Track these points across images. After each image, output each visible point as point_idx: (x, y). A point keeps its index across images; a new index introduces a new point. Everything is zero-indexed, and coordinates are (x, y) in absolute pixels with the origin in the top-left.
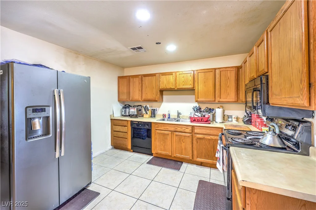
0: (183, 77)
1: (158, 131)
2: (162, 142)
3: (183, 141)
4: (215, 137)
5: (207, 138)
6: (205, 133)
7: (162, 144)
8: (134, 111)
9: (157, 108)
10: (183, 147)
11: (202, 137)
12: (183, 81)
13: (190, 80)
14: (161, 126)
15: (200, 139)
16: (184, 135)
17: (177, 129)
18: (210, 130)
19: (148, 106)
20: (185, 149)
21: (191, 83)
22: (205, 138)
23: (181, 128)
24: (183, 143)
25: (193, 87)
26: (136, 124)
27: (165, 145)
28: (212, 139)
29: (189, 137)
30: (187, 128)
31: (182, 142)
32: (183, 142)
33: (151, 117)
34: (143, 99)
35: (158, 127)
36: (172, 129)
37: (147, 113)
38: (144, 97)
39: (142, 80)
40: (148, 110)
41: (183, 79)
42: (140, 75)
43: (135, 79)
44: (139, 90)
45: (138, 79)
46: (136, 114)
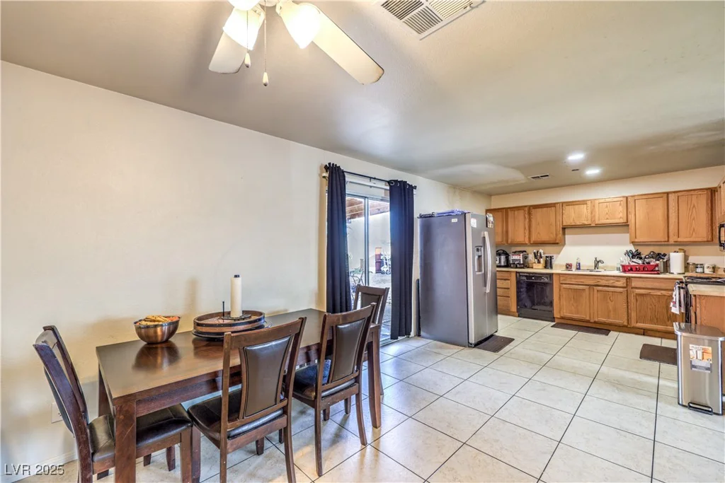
0: (607, 207)
1: (565, 285)
2: (572, 301)
3: (611, 299)
4: (670, 292)
5: (656, 294)
6: (651, 287)
7: (573, 305)
9: (555, 255)
10: (611, 308)
11: (646, 293)
12: (607, 214)
13: (621, 212)
14: (571, 278)
15: (641, 295)
16: (613, 291)
17: (599, 282)
18: (660, 283)
19: (541, 251)
20: (615, 310)
21: (621, 215)
22: (651, 294)
23: (607, 280)
25: (625, 221)
26: (526, 276)
27: (577, 306)
28: (665, 295)
29: (622, 292)
30: (618, 281)
31: (609, 301)
33: (546, 267)
34: (532, 242)
35: (564, 280)
36: (591, 282)
37: (539, 262)
38: (533, 239)
39: (530, 214)
40: (541, 257)
41: (606, 209)
42: (526, 206)
43: (516, 212)
44: (525, 229)
45: (523, 211)
46: (522, 262)
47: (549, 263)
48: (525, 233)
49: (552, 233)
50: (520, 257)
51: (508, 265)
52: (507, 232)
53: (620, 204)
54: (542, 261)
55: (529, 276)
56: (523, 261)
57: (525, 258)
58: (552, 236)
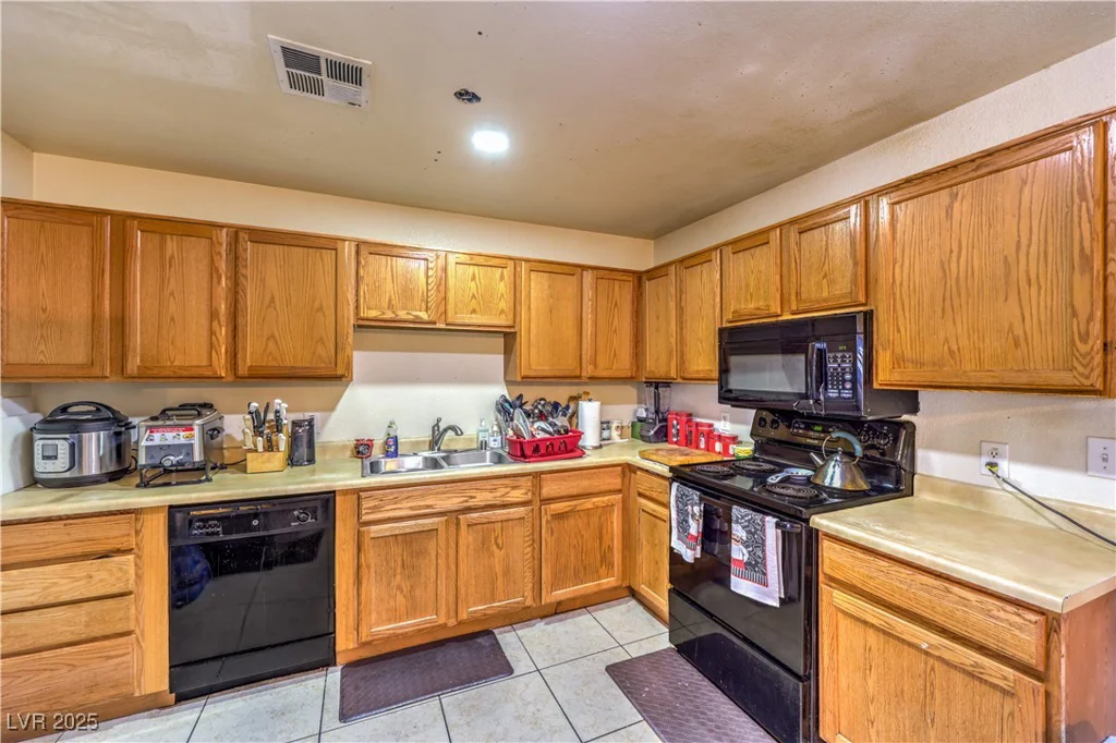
0: (473, 278)
1: (373, 528)
2: (398, 577)
3: (500, 541)
4: (606, 498)
5: (584, 507)
6: (575, 493)
7: (399, 588)
8: (183, 441)
9: (318, 416)
10: (498, 569)
11: (567, 509)
12: (474, 296)
13: (502, 295)
14: (396, 500)
15: (559, 516)
16: (505, 517)
17: (474, 497)
18: (589, 479)
19: (279, 404)
20: (507, 571)
21: (502, 305)
22: (578, 508)
23: (491, 491)
24: (497, 551)
25: (510, 323)
26: (221, 519)
27: (412, 588)
28: (597, 507)
29: (523, 518)
30: (514, 488)
31: (495, 547)
32: (498, 545)
33: (292, 461)
34: (243, 371)
35: (375, 509)
36: (452, 502)
37: (270, 446)
38: (249, 359)
39: (235, 259)
40: (278, 428)
41: (473, 284)
42: (221, 226)
43: (171, 245)
44: (213, 315)
45: (204, 242)
46: (198, 457)
47: (303, 445)
48: (212, 333)
49: (321, 340)
50: (191, 438)
51: (120, 469)
52: (121, 323)
53: (502, 278)
54: (283, 440)
55: (238, 515)
56: (206, 449)
57: (213, 433)
58: (320, 350)
